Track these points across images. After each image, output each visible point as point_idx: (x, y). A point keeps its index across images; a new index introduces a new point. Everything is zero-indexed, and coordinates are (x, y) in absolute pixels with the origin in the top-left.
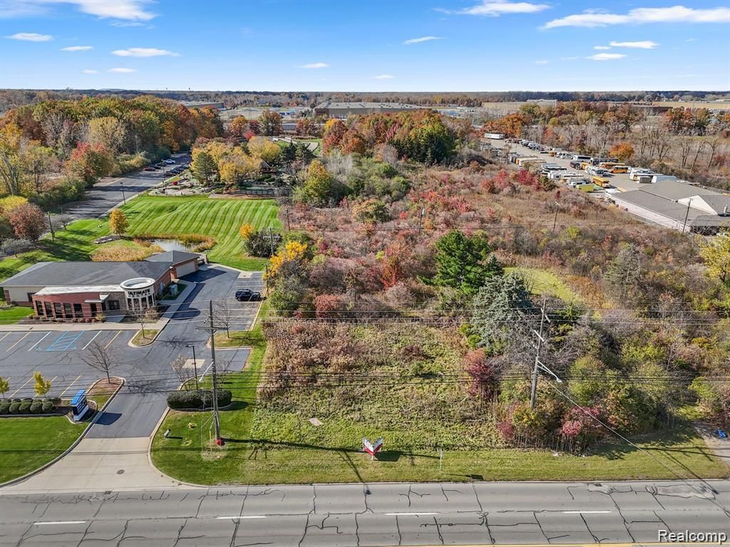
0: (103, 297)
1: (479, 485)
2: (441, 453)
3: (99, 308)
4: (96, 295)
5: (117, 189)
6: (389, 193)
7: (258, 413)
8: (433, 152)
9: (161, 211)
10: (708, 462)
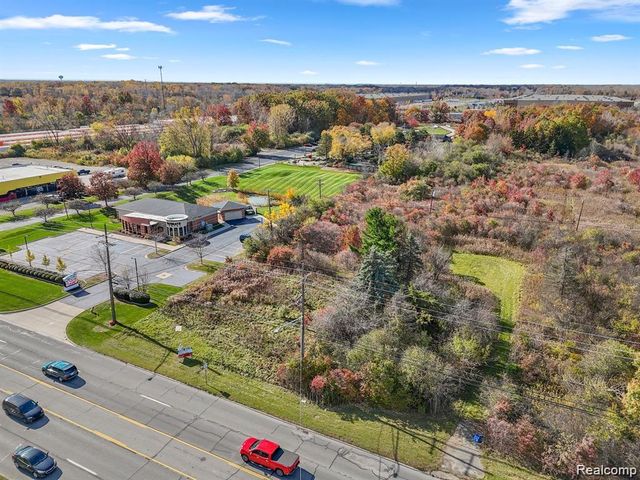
0: (152, 223)
1: (223, 400)
2: (226, 372)
4: (148, 221)
5: (269, 157)
6: (456, 177)
7: (155, 314)
8: (556, 145)
9: (275, 175)
10: (425, 453)
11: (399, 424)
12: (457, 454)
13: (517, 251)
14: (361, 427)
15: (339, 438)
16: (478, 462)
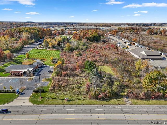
0: (23, 72)
3: (22, 74)
4: (22, 71)
5: (28, 48)
6: (83, 50)
7: (48, 93)
8: (95, 40)
9: (36, 53)
10: (122, 102)
11: (115, 99)
12: (126, 101)
13: (106, 64)
14: (110, 102)
15: (109, 105)
16: (130, 101)
